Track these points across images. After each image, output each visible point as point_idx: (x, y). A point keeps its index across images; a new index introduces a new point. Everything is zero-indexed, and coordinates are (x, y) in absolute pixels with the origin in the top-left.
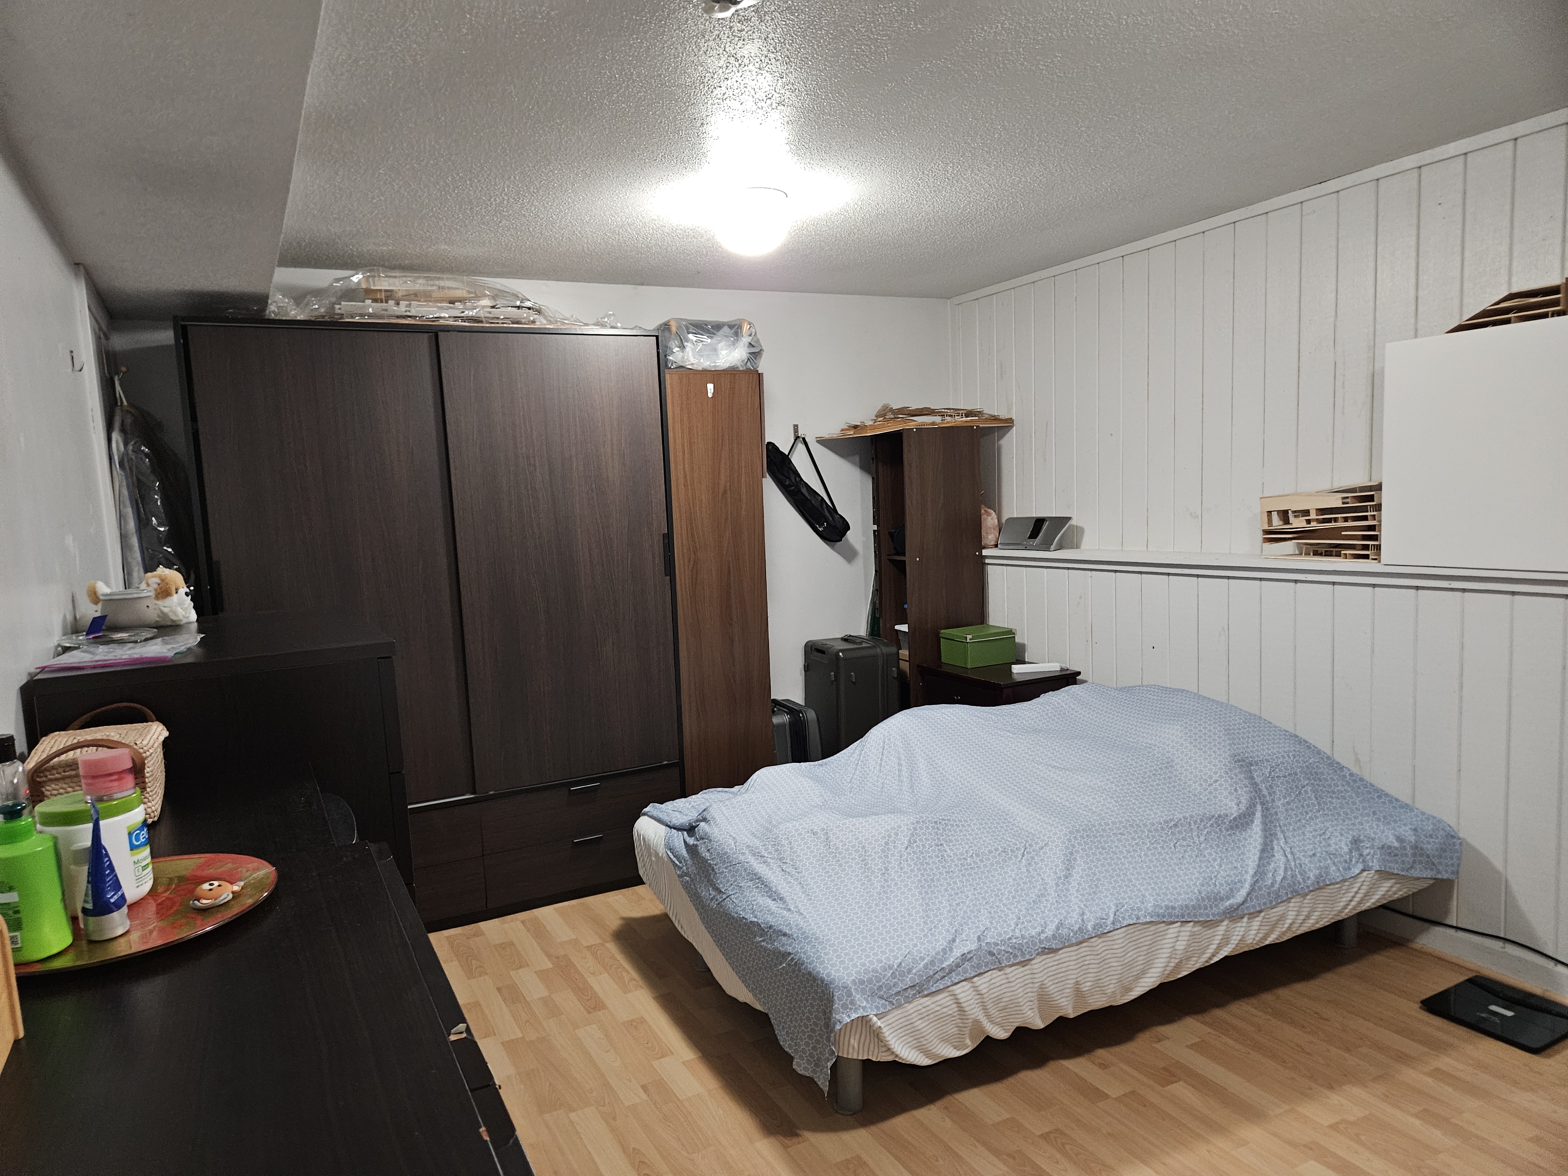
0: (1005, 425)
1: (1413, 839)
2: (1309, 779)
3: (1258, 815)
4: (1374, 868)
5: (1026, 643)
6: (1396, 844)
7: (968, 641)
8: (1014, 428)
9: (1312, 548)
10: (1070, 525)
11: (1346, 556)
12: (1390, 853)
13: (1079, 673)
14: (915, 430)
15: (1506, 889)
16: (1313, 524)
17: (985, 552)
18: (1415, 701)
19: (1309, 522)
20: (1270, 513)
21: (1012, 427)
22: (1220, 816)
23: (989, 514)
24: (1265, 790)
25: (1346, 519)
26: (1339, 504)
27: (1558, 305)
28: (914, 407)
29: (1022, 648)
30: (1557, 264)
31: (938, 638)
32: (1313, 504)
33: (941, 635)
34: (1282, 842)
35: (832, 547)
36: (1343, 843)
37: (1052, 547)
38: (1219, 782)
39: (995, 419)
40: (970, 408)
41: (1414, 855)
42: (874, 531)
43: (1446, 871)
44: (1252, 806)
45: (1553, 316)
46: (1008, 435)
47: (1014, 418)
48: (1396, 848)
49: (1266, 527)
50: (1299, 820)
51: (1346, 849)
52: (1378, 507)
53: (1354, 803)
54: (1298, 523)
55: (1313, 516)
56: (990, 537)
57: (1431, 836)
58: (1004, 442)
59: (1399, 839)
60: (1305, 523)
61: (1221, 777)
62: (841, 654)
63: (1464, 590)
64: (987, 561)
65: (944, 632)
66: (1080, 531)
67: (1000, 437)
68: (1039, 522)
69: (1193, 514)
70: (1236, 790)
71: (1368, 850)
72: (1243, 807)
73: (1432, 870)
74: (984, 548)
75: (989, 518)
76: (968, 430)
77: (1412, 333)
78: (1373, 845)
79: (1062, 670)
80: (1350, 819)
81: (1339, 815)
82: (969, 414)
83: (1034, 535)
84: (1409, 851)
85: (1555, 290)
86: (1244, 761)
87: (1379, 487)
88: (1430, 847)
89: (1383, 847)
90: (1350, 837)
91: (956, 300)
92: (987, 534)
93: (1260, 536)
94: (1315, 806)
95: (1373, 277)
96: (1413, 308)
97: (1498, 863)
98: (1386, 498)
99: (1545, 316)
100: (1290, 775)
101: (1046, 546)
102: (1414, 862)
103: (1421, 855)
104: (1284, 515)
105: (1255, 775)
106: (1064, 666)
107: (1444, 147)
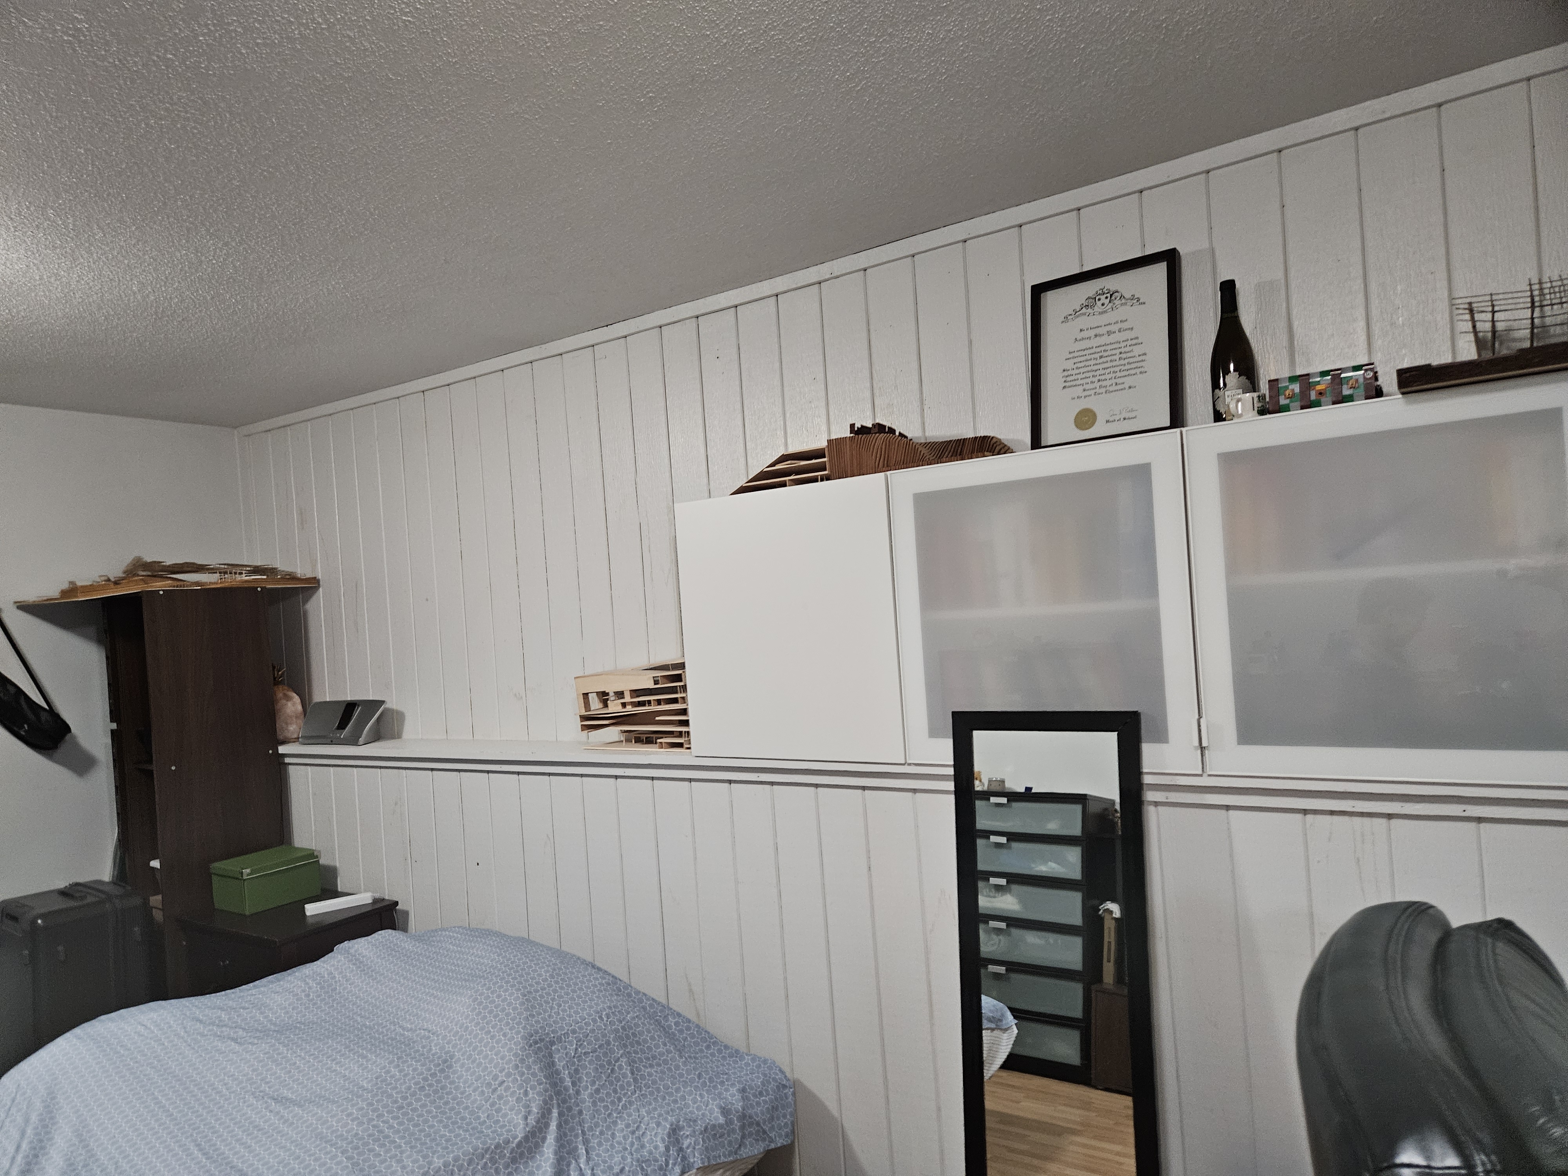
0: (312, 585)
1: (739, 1106)
2: (625, 1046)
3: (553, 1126)
4: (696, 1166)
5: (338, 865)
6: (722, 1120)
7: (245, 877)
8: (321, 589)
9: (633, 735)
10: (386, 710)
11: (661, 746)
12: (715, 1135)
13: (396, 903)
14: (161, 593)
15: (843, 1136)
16: (629, 708)
17: (282, 749)
18: (739, 916)
19: (624, 705)
20: (586, 695)
21: (317, 588)
22: (498, 1146)
23: (289, 699)
24: (568, 1079)
25: (659, 702)
26: (651, 685)
27: (825, 470)
28: (169, 562)
29: (331, 873)
30: (824, 428)
31: (208, 876)
32: (628, 685)
33: (212, 871)
34: (582, 1161)
35: (50, 757)
36: (659, 1139)
37: (361, 740)
38: (506, 1084)
39: (292, 577)
40: (258, 563)
41: (743, 1127)
42: (112, 731)
43: (780, 1136)
44: (545, 1114)
45: (822, 480)
46: (314, 598)
47: (320, 577)
48: (721, 1126)
49: (584, 713)
50: (610, 1115)
51: (662, 1148)
52: (684, 688)
53: (677, 1067)
54: (615, 707)
55: (627, 699)
56: (293, 729)
57: (761, 1094)
58: (310, 606)
59: (725, 1111)
60: (620, 707)
61: (509, 1075)
62: (39, 921)
63: (772, 783)
64: (287, 760)
65: (218, 866)
66: (400, 716)
67: (306, 601)
68: (351, 706)
69: (518, 695)
70: (526, 1093)
71: (688, 1140)
72: (532, 1120)
73: (764, 1140)
74: (284, 742)
75: (290, 704)
76: (248, 591)
77: (707, 494)
78: (694, 1132)
79: (376, 901)
80: (671, 1094)
81: (658, 1090)
82: (257, 570)
83: (342, 726)
84: (737, 1124)
85: (818, 454)
86: (542, 1040)
87: (682, 666)
88: (759, 1111)
89: (706, 1129)
90: (668, 1126)
91: (245, 430)
92: (287, 724)
93: (579, 723)
94: (630, 1086)
95: (665, 431)
96: (705, 467)
97: (832, 1106)
98: (690, 677)
99: (814, 480)
100: (601, 1046)
101: (353, 741)
102: (743, 1137)
103: (751, 1124)
104: (603, 697)
105: (556, 1057)
106: (377, 895)
107: (715, 297)
